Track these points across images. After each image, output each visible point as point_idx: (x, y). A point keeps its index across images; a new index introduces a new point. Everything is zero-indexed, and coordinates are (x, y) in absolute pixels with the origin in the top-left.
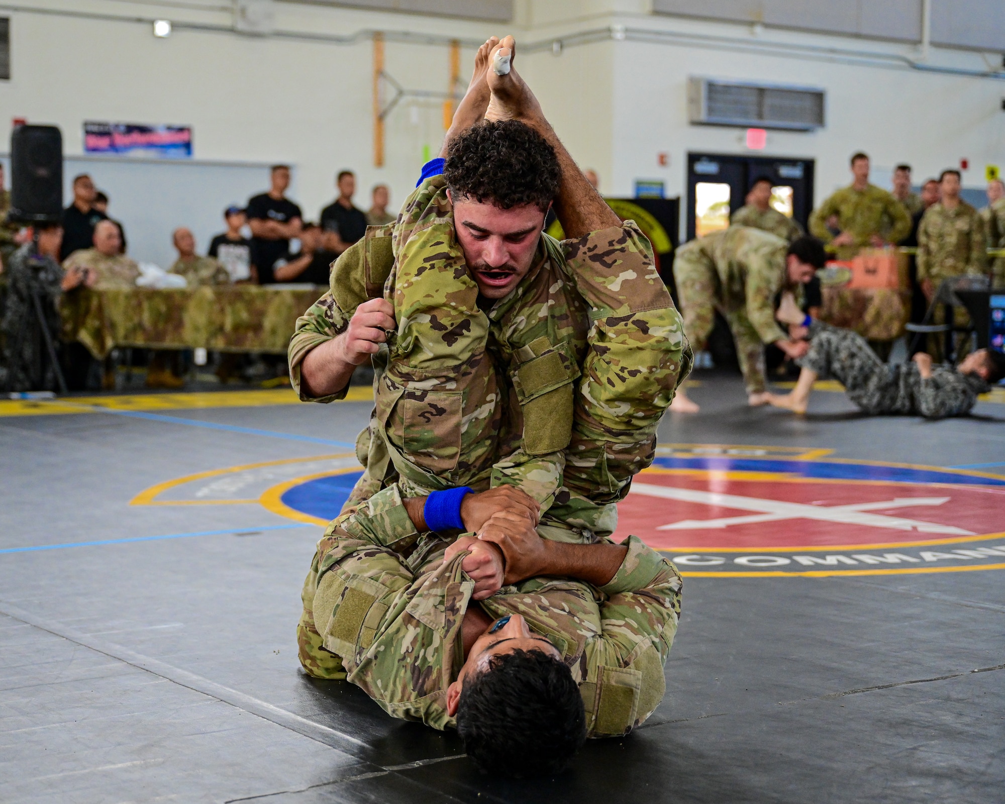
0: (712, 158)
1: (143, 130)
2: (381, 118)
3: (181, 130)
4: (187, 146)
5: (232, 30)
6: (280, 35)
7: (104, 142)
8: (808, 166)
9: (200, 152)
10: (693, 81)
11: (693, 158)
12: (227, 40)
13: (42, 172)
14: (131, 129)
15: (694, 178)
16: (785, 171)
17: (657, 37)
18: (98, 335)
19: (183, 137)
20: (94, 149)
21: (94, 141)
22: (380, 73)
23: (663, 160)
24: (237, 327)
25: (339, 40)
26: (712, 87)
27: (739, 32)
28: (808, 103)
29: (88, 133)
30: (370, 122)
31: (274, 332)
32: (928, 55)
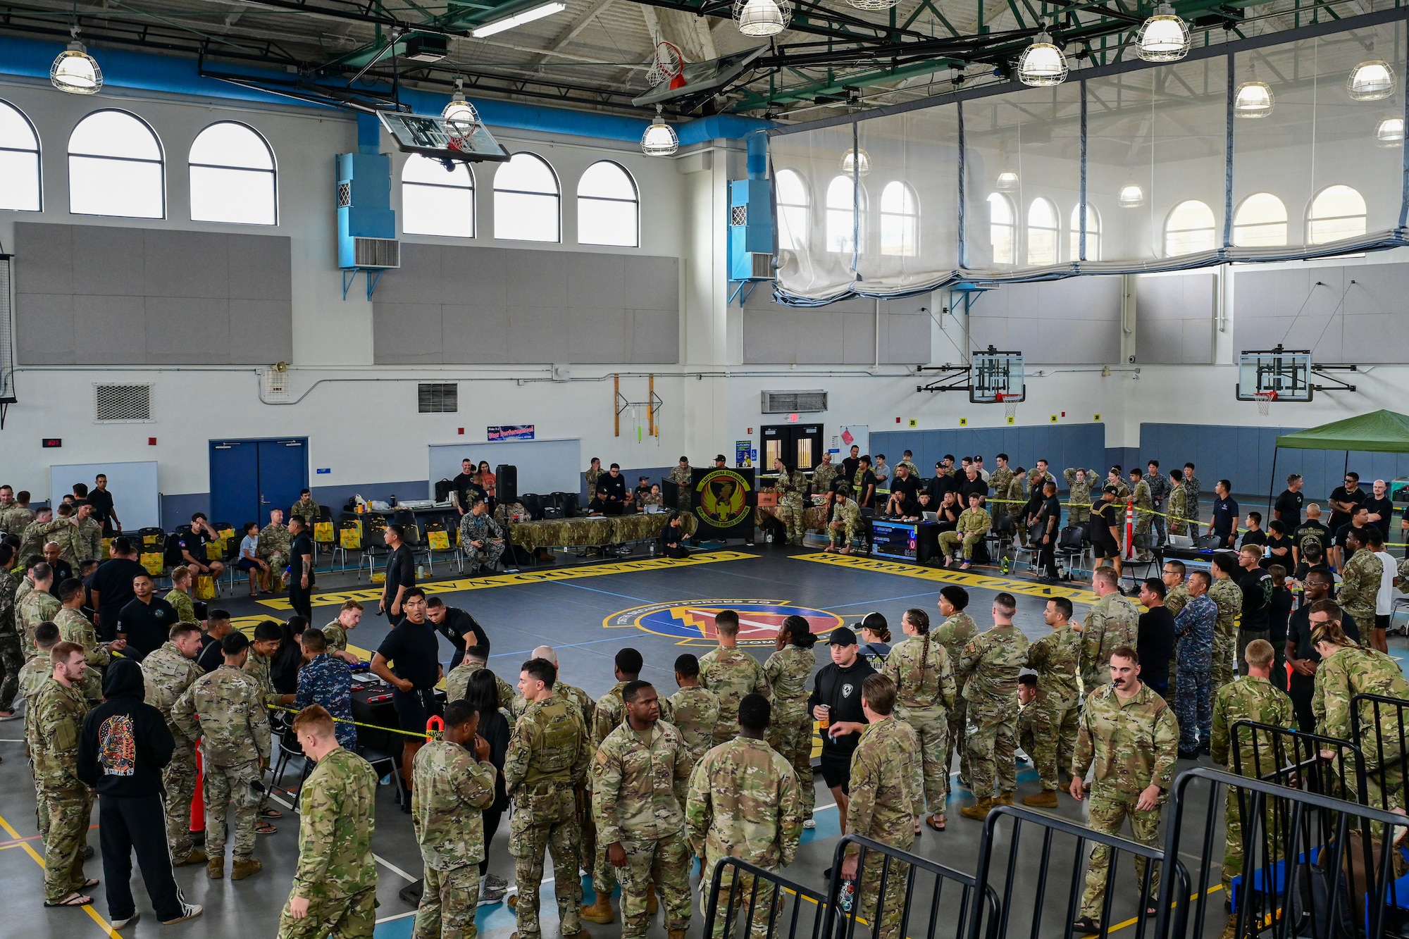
0: (772, 427)
1: (513, 428)
2: (617, 414)
3: (529, 427)
4: (532, 434)
5: (552, 380)
6: (573, 379)
7: (496, 435)
8: (820, 427)
9: (537, 437)
10: (763, 393)
11: (764, 429)
12: (549, 384)
13: (510, 484)
14: (505, 429)
15: (764, 439)
16: (808, 431)
17: (746, 375)
18: (528, 544)
19: (531, 430)
20: (493, 439)
21: (492, 436)
22: (617, 393)
23: (749, 431)
24: (579, 538)
25: (599, 379)
26: (772, 397)
27: (786, 368)
28: (819, 399)
29: (489, 432)
30: (613, 415)
31: (593, 538)
32: (878, 369)
